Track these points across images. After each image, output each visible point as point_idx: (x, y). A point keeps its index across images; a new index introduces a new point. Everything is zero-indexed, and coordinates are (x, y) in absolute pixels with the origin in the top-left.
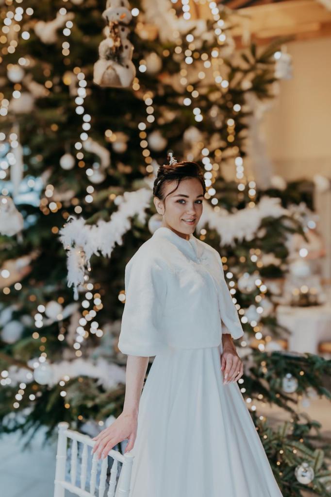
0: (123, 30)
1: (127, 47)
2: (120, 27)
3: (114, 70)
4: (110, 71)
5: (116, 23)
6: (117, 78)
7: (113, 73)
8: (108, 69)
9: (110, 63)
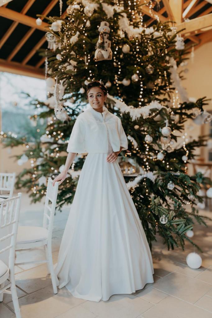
0: (105, 35)
1: (106, 42)
2: (104, 34)
3: (101, 52)
4: (99, 53)
5: (102, 33)
6: (102, 55)
7: (101, 54)
8: (99, 52)
9: (100, 49)
